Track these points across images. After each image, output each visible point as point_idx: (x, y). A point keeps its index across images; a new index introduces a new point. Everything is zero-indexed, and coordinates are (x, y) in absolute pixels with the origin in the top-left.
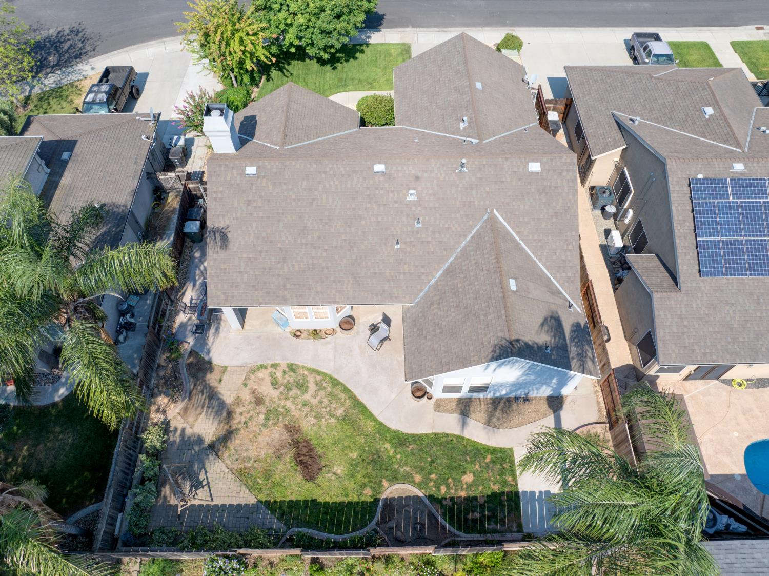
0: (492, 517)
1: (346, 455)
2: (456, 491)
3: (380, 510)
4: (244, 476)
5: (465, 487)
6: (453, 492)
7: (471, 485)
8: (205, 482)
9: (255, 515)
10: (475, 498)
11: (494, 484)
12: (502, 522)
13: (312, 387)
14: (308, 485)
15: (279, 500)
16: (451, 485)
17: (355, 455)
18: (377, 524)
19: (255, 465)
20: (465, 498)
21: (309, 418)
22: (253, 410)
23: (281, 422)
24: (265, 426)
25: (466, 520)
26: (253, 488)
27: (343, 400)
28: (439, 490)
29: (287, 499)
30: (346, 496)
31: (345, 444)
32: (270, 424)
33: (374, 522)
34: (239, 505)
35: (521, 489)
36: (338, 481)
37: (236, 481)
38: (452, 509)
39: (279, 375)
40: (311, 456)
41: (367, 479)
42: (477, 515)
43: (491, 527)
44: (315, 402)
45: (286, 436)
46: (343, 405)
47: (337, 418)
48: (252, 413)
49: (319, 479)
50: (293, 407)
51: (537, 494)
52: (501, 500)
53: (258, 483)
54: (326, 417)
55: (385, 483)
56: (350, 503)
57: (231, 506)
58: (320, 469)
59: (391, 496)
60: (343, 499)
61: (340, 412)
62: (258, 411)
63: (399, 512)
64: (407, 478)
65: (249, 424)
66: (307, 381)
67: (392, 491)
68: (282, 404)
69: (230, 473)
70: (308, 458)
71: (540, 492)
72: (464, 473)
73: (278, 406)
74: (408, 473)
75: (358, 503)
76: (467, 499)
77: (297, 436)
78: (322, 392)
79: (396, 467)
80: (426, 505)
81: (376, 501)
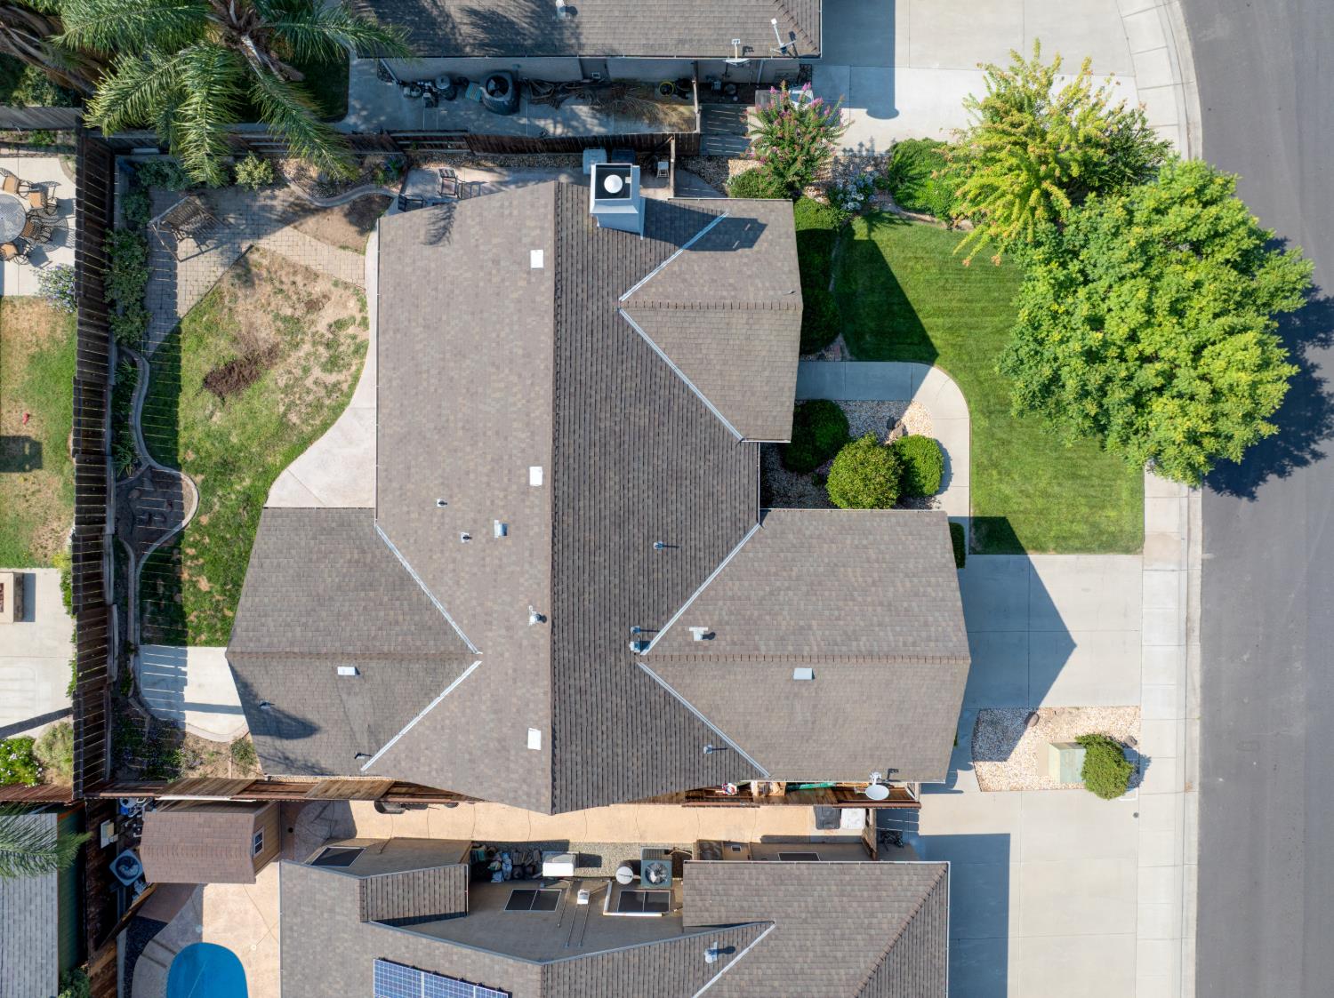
0: (158, 609)
1: (235, 427)
2: (190, 568)
3: (167, 470)
4: (212, 298)
5: (194, 579)
6: (189, 563)
7: (195, 587)
8: (204, 248)
9: (164, 316)
10: (180, 591)
11: (197, 617)
12: (152, 621)
13: (331, 378)
14: (199, 380)
15: (182, 344)
16: (196, 562)
17: (234, 440)
18: (151, 467)
19: (226, 310)
20: (180, 577)
21: (285, 377)
22: (299, 299)
23: (283, 339)
24: (277, 317)
25: (156, 577)
26: (197, 310)
27: (311, 422)
28: (191, 546)
29: (182, 354)
30: (186, 429)
31: (249, 427)
32: (279, 323)
33: (154, 463)
34: (175, 296)
35: (190, 649)
36: (203, 418)
37: (207, 287)
38: (168, 560)
39: (351, 330)
40: (238, 381)
41: (203, 454)
42: (161, 590)
43: (148, 605)
44: (309, 382)
45: (264, 347)
46: (305, 421)
47: (285, 415)
48: (294, 297)
49: (207, 394)
50: (302, 354)
51: (183, 669)
52: (177, 622)
53: (202, 317)
54: (286, 400)
55: (199, 478)
56: (177, 433)
57: (175, 286)
58: (220, 394)
59: (184, 485)
60: (182, 424)
61: (294, 418)
62: (297, 306)
63: (164, 494)
64: (205, 506)
65: (280, 296)
66: (340, 371)
67: (190, 486)
68: (306, 338)
69: (216, 279)
70: (236, 378)
71: (185, 673)
72: (210, 580)
73: (304, 333)
74: (211, 508)
75: (176, 443)
76: (179, 580)
77: (264, 360)
78: (323, 393)
79: (220, 493)
80: (172, 527)
81: (178, 467)
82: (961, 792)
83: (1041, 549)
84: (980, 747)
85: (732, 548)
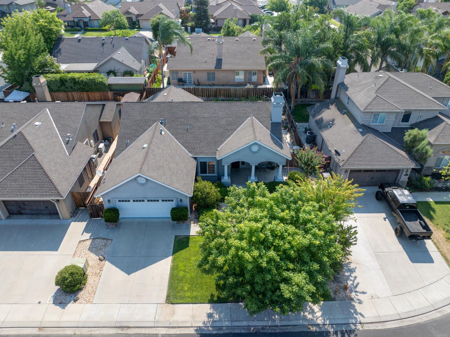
82: (82, 235)
83: (173, 261)
84: (97, 241)
85: (185, 148)
